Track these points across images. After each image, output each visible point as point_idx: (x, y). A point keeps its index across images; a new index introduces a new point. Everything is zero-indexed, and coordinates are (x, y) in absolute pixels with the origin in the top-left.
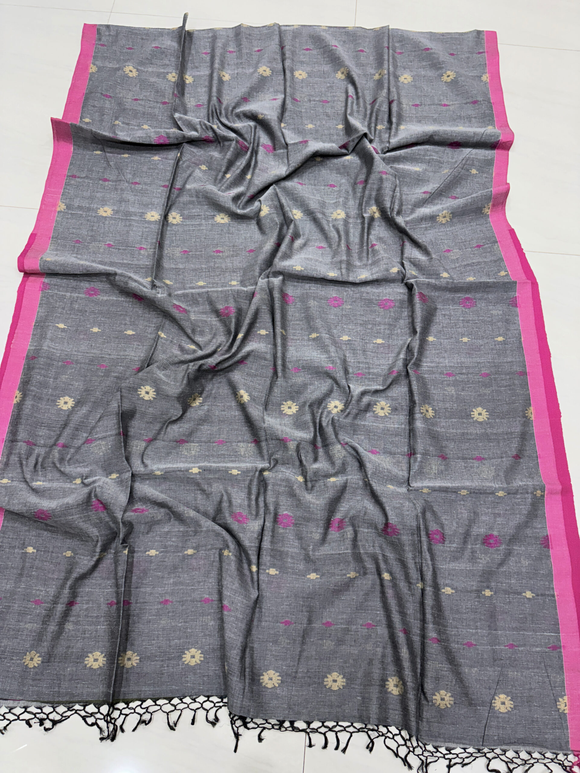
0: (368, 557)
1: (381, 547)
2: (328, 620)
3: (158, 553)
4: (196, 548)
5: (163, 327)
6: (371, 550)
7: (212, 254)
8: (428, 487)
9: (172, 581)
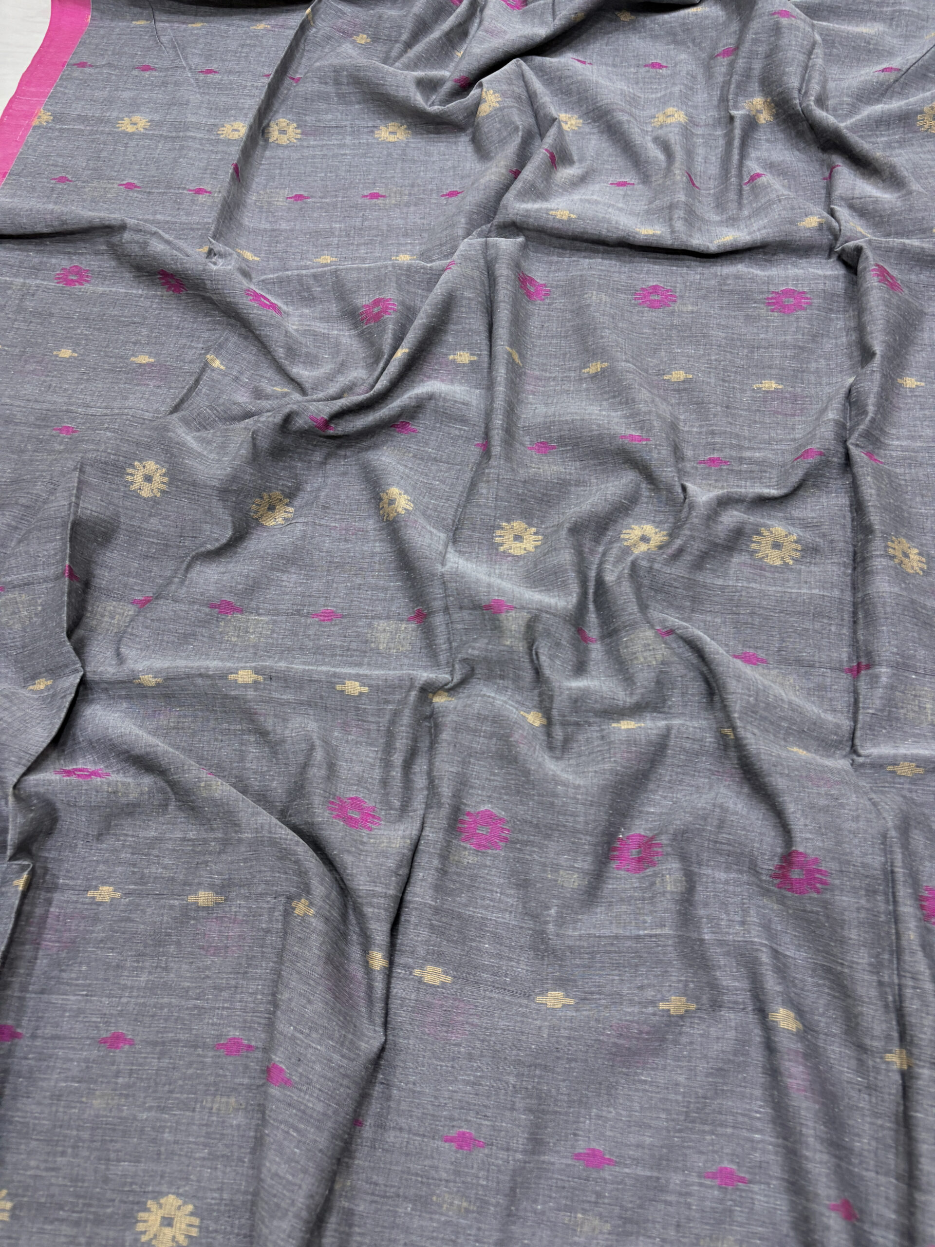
0: (727, 954)
1: (767, 927)
2: (594, 1145)
3: (118, 895)
4: (224, 888)
5: (221, 346)
6: (736, 933)
7: (360, 201)
8: (914, 759)
9: (144, 978)
